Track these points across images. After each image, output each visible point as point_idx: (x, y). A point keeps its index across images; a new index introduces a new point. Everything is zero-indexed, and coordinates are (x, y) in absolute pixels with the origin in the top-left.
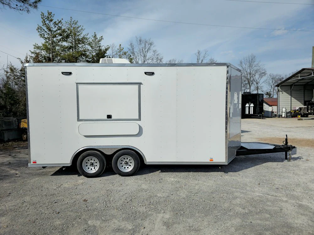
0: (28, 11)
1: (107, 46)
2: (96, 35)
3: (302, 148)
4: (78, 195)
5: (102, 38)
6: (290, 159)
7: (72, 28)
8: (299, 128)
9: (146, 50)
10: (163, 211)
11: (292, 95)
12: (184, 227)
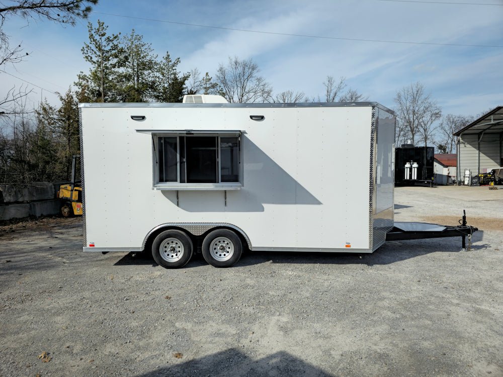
0: (73, 23)
1: (187, 74)
2: (169, 56)
3: (491, 232)
4: (156, 290)
5: (178, 60)
6: (469, 248)
7: (134, 46)
8: (490, 202)
9: (245, 77)
10: (278, 313)
11: (481, 149)
12: (308, 333)
